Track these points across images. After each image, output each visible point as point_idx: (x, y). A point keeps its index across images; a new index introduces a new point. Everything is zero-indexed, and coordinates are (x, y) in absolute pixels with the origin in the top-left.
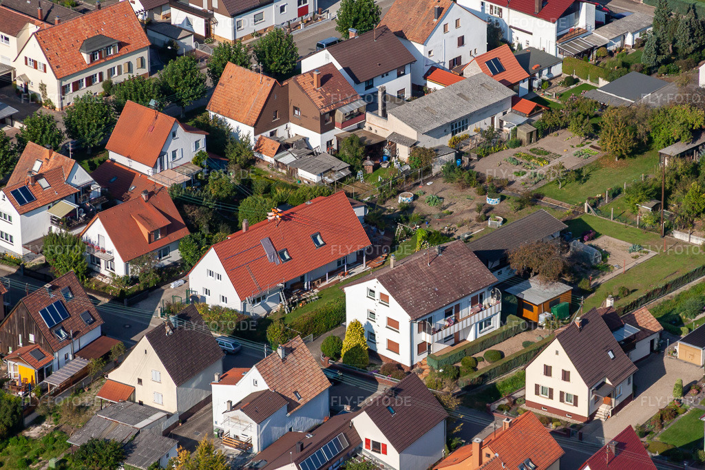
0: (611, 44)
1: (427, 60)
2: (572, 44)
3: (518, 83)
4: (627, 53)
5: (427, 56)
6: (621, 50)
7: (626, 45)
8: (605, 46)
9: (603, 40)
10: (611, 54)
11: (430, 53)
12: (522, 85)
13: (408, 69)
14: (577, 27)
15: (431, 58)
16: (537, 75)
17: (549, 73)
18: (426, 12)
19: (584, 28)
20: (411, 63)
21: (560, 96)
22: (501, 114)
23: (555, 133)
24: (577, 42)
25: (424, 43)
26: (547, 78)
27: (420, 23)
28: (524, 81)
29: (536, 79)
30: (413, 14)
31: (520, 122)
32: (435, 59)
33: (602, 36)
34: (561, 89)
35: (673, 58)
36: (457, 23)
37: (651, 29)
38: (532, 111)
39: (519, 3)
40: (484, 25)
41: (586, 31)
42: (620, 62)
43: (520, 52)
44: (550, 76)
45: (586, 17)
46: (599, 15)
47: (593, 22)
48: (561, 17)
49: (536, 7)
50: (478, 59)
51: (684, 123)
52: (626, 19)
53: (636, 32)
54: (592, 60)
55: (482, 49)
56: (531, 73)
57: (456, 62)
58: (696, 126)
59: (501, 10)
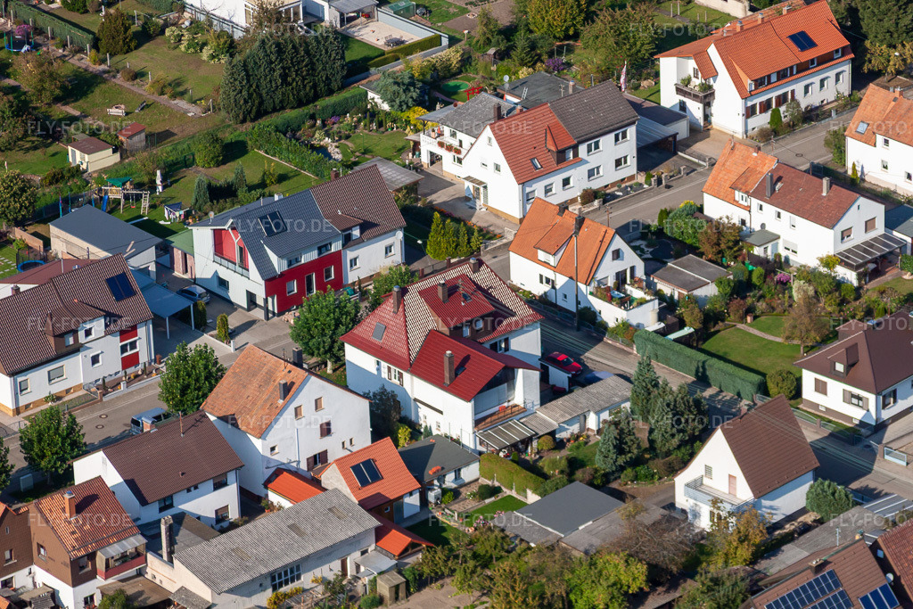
0: (562, 429)
1: (269, 460)
2: (499, 432)
3: (401, 497)
4: (586, 443)
5: (268, 454)
6: (577, 437)
7: (588, 429)
8: (552, 434)
9: (551, 424)
10: (560, 445)
11: (273, 449)
12: (407, 500)
13: (231, 477)
14: (511, 403)
15: (275, 457)
16: (436, 482)
17: (458, 477)
18: (271, 387)
19: (522, 406)
20: (236, 469)
21: (467, 516)
22: (358, 553)
23: (438, 584)
24: (509, 428)
25: (262, 435)
26: (454, 486)
27: (260, 403)
28: (411, 494)
29: (432, 490)
30: (252, 389)
31: (384, 568)
32: (282, 457)
33: (550, 417)
34: (470, 504)
35: (647, 456)
36: (318, 404)
37: (628, 405)
38: (406, 550)
39: (424, 366)
40: (365, 404)
41: (524, 410)
42: (564, 463)
43: (422, 442)
44: (460, 482)
45: (524, 389)
46: (559, 377)
47: (535, 396)
48: (482, 391)
49: (447, 375)
50: (339, 462)
51: (614, 584)
52: (593, 388)
53: (603, 410)
54: (530, 455)
55: (363, 439)
56: (427, 479)
57: (319, 459)
58: (634, 589)
59: (401, 376)
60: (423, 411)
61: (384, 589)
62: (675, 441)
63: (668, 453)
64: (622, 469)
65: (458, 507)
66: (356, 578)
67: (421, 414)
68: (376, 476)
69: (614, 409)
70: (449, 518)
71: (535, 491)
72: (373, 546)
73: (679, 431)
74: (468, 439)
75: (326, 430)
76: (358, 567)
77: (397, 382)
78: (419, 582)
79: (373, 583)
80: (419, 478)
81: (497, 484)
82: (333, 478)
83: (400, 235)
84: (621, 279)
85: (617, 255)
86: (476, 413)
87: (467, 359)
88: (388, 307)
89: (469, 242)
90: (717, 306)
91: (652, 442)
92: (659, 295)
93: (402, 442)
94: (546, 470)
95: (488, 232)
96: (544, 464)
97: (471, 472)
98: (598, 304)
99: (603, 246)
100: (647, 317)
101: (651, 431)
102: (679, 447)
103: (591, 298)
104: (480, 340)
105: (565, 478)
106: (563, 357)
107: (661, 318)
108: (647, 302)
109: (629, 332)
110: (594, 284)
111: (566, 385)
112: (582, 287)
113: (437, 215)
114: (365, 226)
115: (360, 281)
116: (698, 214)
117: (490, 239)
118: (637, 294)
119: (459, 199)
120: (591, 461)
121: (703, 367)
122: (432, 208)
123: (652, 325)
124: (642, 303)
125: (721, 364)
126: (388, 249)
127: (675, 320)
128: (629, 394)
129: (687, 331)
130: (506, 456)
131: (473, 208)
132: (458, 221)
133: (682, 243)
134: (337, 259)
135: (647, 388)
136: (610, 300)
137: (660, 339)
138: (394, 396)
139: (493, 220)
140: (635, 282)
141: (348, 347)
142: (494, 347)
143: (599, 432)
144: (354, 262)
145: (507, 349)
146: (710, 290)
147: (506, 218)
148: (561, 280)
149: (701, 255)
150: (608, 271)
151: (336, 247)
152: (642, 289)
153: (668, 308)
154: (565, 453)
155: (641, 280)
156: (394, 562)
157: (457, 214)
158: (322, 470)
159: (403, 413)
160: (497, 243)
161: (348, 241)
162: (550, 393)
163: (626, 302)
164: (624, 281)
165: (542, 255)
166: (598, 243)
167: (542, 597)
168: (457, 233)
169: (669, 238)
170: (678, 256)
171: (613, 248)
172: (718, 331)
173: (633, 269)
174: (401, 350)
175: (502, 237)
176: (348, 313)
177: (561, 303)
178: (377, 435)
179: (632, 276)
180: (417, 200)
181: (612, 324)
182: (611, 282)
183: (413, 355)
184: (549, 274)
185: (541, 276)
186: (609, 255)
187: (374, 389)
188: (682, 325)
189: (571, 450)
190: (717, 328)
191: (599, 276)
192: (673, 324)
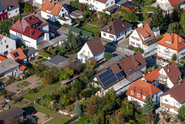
0: (54, 45)
2: (42, 46)
4: (59, 47)
6: (57, 46)
7: (59, 45)
8: (52, 46)
14: (44, 40)
16: (30, 56)
21: (36, 63)
22: (16, 70)
24: (44, 45)
28: (25, 59)
29: (29, 58)
31: (21, 73)
34: (37, 60)
35: (71, 49)
36: (5, 41)
37: (67, 40)
38: (25, 69)
39: (26, 33)
40: (15, 41)
41: (46, 41)
42: (55, 51)
43: (26, 48)
44: (34, 56)
45: (46, 37)
46: (53, 35)
47: (48, 38)
48: (38, 38)
49: (31, 35)
50: (10, 53)
51: (67, 74)
52: (60, 37)
53: (62, 41)
54: (48, 50)
55: (15, 48)
56: (28, 56)
57: (6, 53)
58: (71, 75)
59: (21, 35)
60: (26, 42)
61: (21, 77)
62: (77, 46)
63: (75, 49)
64: (67, 52)
65: (35, 61)
66: (15, 75)
67: (26, 43)
68: (18, 55)
69: (64, 40)
70: (33, 63)
71: (50, 57)
72: (18, 69)
73: (77, 44)
74: (36, 48)
75: (7, 47)
76: (16, 73)
77: (20, 37)
78: (28, 76)
79: (19, 76)
80: (27, 55)
81: (42, 56)
82: (9, 56)
83: (19, 8)
84: (63, 15)
85: (63, 10)
86: (37, 42)
87: (35, 31)
88: (18, 22)
89: (32, 9)
90: (83, 20)
91: (72, 46)
92: (71, 18)
93: (22, 49)
94: (51, 53)
95: (36, 7)
96: (51, 52)
97: (37, 54)
98: (59, 20)
99: (60, 8)
100: (69, 22)
101: (72, 44)
102: (78, 47)
103: (58, 19)
104: (37, 28)
105: (56, 54)
106: (53, 31)
107: (72, 23)
108: (69, 19)
109: (66, 25)
110: (58, 16)
111: (54, 36)
112: (56, 17)
113: (26, 4)
114: (12, 7)
115: (11, 18)
116: (78, 2)
117: (36, 8)
118: (67, 18)
119: (29, 1)
120: (60, 51)
121: (81, 32)
122: (24, 3)
123: (70, 24)
124: (68, 20)
125: (85, 31)
126: (16, 11)
127: (75, 23)
128: (67, 37)
129: (77, 25)
130: (43, 51)
131: (32, 3)
132: (30, 5)
133: (75, 8)
134: (6, 13)
135: (70, 36)
136: (62, 19)
137: (72, 27)
138: (20, 40)
139: (37, 5)
140: (66, 16)
141: (10, 30)
142: (40, 29)
143: (62, 45)
144: (10, 14)
145: (42, 29)
146: (81, 17)
147: (39, 4)
148: (52, 16)
149: (79, 10)
150: (61, 13)
151: (6, 11)
152: (68, 17)
153: (73, 21)
154: (55, 49)
155: (67, 15)
156: (23, 72)
157: (29, 4)
158: (7, 55)
159: (22, 43)
160: (38, 9)
161: (8, 10)
162: (51, 38)
163: (65, 20)
164: (64, 16)
165: (47, 11)
166: (59, 8)
167: (53, 77)
168: (30, 7)
169: (72, 7)
170: (74, 10)
171: (62, 9)
172: (83, 25)
173: (66, 13)
174: (21, 30)
175: (39, 8)
176: (10, 24)
177: (52, 20)
178: (17, 47)
179: (66, 14)
180: (21, 1)
181: (62, 24)
182: (62, 16)
183: (24, 31)
184: (49, 15)
185: (47, 15)
186: (61, 10)
187: (16, 38)
188: (76, 24)
189: (56, 49)
190: (83, 24)
191: (59, 15)
192: (75, 24)
